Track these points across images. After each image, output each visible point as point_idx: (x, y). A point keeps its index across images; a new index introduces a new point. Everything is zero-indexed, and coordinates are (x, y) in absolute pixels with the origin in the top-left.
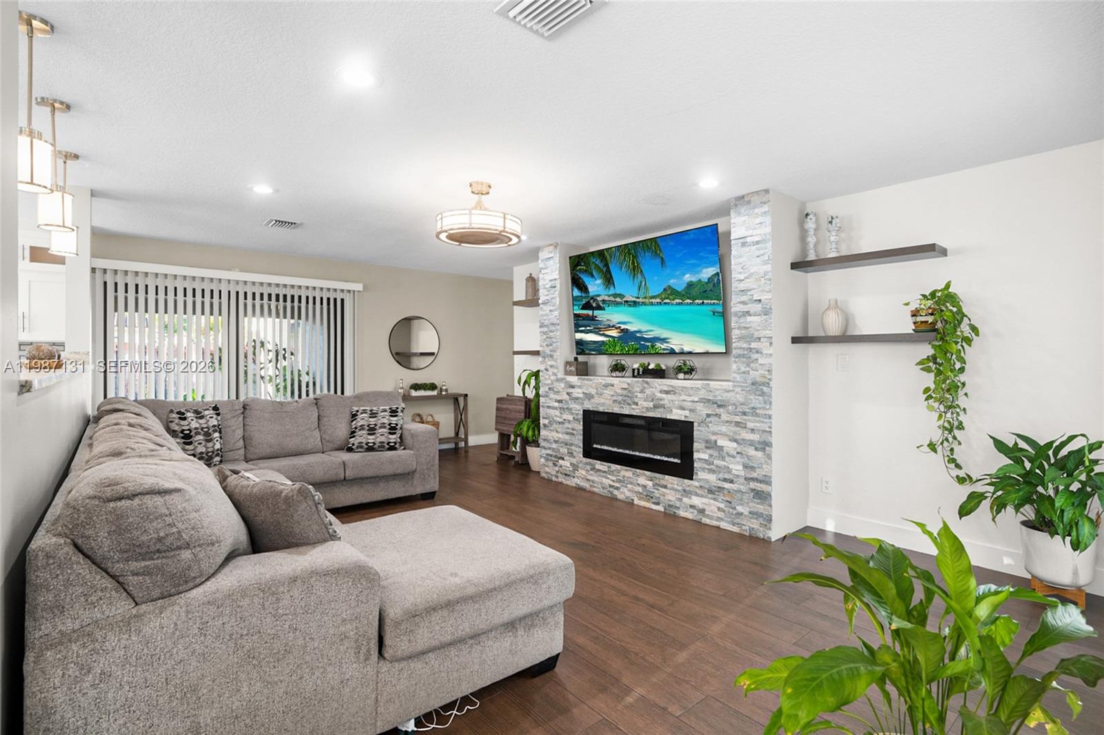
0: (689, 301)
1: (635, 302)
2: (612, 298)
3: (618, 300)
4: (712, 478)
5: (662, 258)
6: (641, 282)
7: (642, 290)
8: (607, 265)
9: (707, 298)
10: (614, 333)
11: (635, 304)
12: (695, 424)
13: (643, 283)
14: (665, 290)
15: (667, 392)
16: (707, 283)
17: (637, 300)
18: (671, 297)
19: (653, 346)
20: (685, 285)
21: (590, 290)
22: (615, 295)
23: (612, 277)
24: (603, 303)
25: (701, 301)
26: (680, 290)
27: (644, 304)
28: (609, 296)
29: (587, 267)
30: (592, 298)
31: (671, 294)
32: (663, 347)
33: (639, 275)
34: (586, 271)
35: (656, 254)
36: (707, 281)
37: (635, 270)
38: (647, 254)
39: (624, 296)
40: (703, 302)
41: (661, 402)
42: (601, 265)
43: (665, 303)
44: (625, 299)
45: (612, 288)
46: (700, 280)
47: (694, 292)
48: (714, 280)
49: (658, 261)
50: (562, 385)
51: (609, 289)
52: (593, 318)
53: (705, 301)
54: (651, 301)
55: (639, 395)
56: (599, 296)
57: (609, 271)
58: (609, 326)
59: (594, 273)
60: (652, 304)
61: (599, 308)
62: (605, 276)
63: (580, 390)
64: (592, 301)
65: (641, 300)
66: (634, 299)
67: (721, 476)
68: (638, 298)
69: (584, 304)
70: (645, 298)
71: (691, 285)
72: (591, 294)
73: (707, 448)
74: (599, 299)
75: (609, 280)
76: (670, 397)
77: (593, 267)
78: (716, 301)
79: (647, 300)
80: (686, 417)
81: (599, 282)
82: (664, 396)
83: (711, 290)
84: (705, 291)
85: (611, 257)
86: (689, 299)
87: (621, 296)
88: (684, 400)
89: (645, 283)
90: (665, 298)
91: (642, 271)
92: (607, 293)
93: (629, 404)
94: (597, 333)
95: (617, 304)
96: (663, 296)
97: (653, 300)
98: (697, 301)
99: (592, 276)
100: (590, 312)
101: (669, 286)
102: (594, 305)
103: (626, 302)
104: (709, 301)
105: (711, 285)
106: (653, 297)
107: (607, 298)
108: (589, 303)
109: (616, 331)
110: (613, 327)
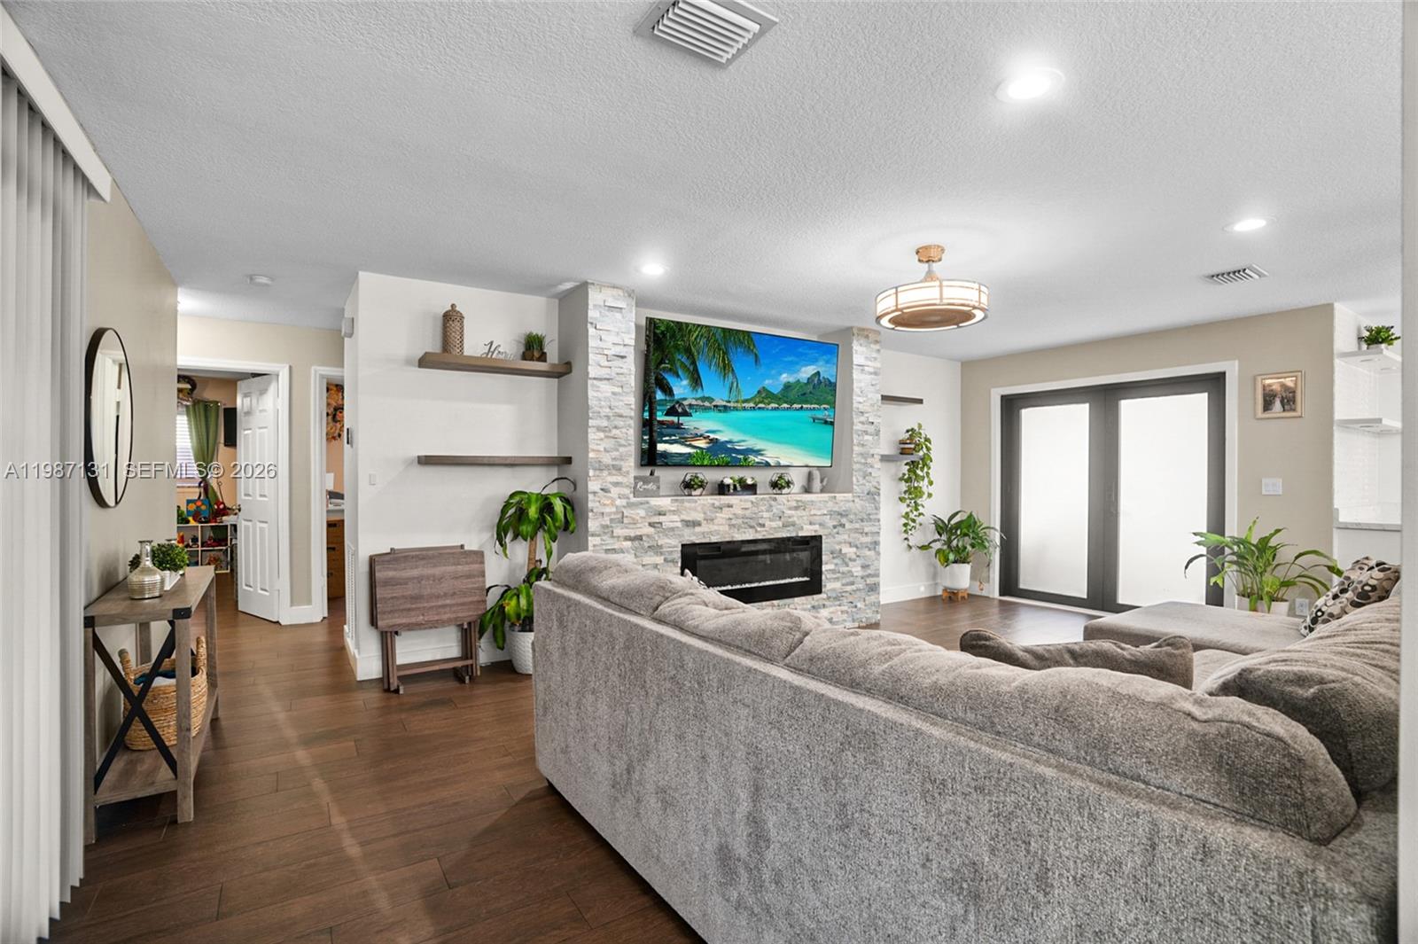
0: (786, 405)
1: (725, 407)
2: (700, 403)
3: (707, 404)
5: (756, 355)
6: (732, 383)
7: (734, 393)
8: (694, 363)
9: (806, 402)
10: (702, 444)
11: (726, 409)
12: (824, 537)
13: (735, 385)
14: (759, 392)
16: (806, 384)
17: (728, 404)
18: (766, 401)
19: (745, 460)
20: (782, 387)
21: (675, 393)
22: (704, 399)
23: (699, 377)
24: (690, 409)
25: (800, 406)
26: (775, 393)
27: (736, 409)
28: (696, 399)
29: (671, 365)
30: (678, 402)
31: (766, 397)
32: (757, 460)
33: (730, 375)
34: (670, 370)
35: (749, 350)
36: (806, 382)
37: (726, 368)
38: (739, 350)
39: (713, 400)
40: (802, 407)
42: (688, 363)
43: (760, 408)
44: (714, 403)
45: (700, 390)
46: (798, 380)
47: (793, 394)
48: (813, 381)
49: (751, 358)
51: (697, 391)
52: (678, 426)
53: (804, 406)
54: (744, 405)
56: (685, 399)
57: (696, 370)
58: (697, 435)
59: (680, 373)
60: (744, 409)
61: (686, 414)
62: (693, 374)
64: (677, 406)
65: (732, 404)
66: (724, 403)
68: (729, 402)
69: (668, 409)
70: (737, 402)
71: (789, 386)
72: (676, 397)
74: (685, 403)
75: (696, 381)
77: (678, 364)
78: (816, 406)
79: (739, 405)
81: (685, 382)
83: (811, 393)
84: (805, 394)
85: (699, 353)
86: (786, 402)
87: (710, 399)
89: (737, 384)
90: (759, 403)
91: (733, 370)
92: (694, 396)
94: (683, 444)
95: (705, 409)
96: (757, 400)
97: (746, 405)
98: (795, 406)
99: (678, 376)
100: (675, 419)
101: (764, 388)
102: (680, 410)
103: (716, 406)
104: (809, 406)
105: (810, 387)
106: (746, 401)
107: (694, 402)
108: (673, 407)
109: (704, 441)
110: (701, 436)
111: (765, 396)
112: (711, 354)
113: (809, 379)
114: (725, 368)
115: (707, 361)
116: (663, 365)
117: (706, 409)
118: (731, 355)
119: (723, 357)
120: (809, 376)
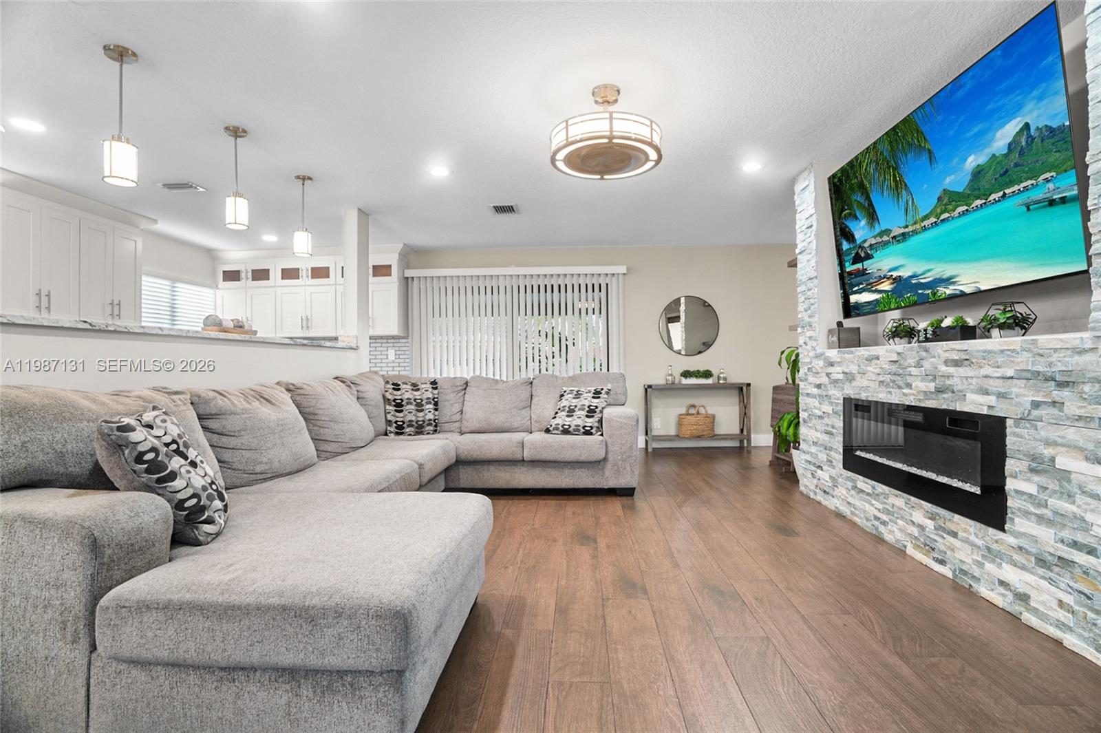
0: (978, 202)
1: (903, 234)
2: (879, 240)
3: (885, 238)
4: (1046, 535)
5: (930, 151)
6: (907, 202)
7: (911, 213)
8: (868, 198)
9: (1011, 183)
10: (886, 286)
11: (904, 236)
12: (1009, 423)
13: (910, 203)
14: (940, 199)
15: (957, 363)
16: (1006, 155)
17: (907, 230)
18: (950, 207)
19: (934, 294)
20: (969, 177)
21: (856, 237)
22: (881, 233)
23: (875, 211)
24: (871, 250)
25: (1001, 194)
26: (961, 190)
27: (915, 232)
28: (875, 237)
29: (851, 210)
30: (860, 247)
31: (950, 202)
32: (948, 292)
33: (904, 192)
34: (848, 215)
35: (920, 149)
36: (1006, 151)
38: (909, 157)
39: (890, 231)
40: (1005, 194)
41: (948, 382)
42: (863, 200)
43: (943, 221)
44: (892, 235)
45: (877, 225)
46: (994, 155)
47: (986, 181)
48: (1019, 143)
49: (925, 157)
50: (821, 363)
51: (874, 228)
52: (863, 273)
53: (1007, 191)
54: (923, 224)
55: (914, 371)
56: (865, 241)
57: (871, 204)
58: (881, 278)
59: (858, 214)
60: (925, 229)
61: (869, 257)
62: (869, 212)
63: (839, 368)
64: (860, 251)
65: (910, 229)
66: (903, 230)
67: (1066, 534)
68: (907, 227)
69: (854, 257)
70: (916, 223)
71: (979, 172)
72: (858, 242)
73: (1032, 470)
74: (866, 245)
75: (872, 217)
76: (962, 371)
77: (854, 206)
78: (1029, 183)
79: (918, 226)
80: (990, 407)
81: (863, 222)
82: (952, 370)
83: (1016, 165)
84: (1007, 171)
85: (870, 183)
86: (978, 198)
87: (887, 232)
88: (986, 377)
89: (913, 199)
90: (943, 212)
91: (906, 185)
92: (873, 235)
93: (900, 387)
94: (870, 291)
96: (939, 211)
97: (926, 223)
98: (993, 197)
99: (856, 218)
100: (859, 266)
101: (945, 190)
102: (863, 255)
103: (894, 238)
104: (1016, 188)
105: (1015, 156)
106: (926, 218)
107: (873, 241)
108: (857, 254)
109: (888, 282)
110: (884, 278)
111: (950, 200)
112: (882, 178)
113: (1010, 145)
114: (897, 186)
115: (879, 188)
116: (844, 213)
117: (885, 244)
118: (903, 169)
119: (894, 175)
120: (1009, 140)
